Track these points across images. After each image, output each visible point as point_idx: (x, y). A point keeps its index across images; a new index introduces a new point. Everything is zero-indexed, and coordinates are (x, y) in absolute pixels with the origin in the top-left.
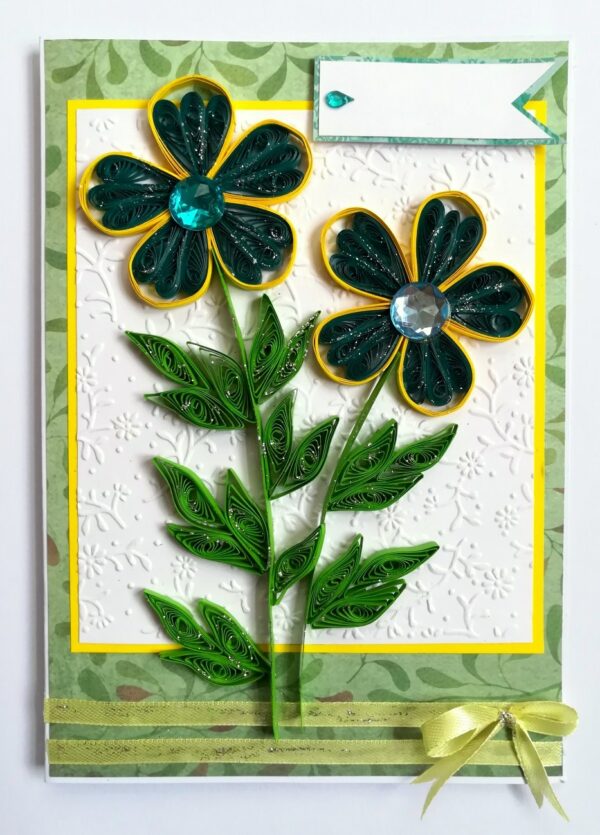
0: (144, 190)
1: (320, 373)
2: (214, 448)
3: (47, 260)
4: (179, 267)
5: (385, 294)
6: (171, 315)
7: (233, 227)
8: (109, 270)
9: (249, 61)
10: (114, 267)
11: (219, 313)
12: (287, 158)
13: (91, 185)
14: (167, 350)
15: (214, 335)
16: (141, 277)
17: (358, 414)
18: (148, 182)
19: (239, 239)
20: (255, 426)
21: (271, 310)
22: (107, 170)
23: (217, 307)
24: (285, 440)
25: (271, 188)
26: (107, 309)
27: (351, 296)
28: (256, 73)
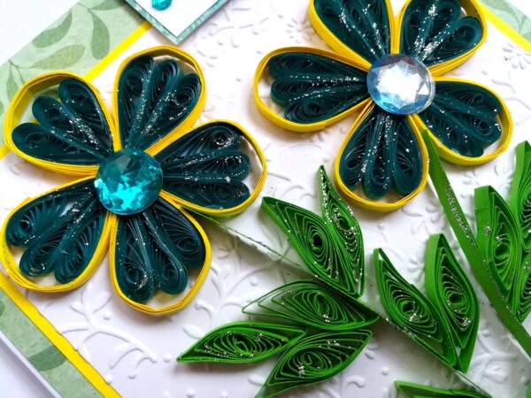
0: (71, 219)
1: (377, 215)
2: (360, 379)
3: (39, 369)
4: (168, 252)
5: (359, 99)
6: (200, 302)
7: (179, 170)
8: (107, 319)
10: (108, 312)
11: (240, 256)
12: (170, 78)
13: (17, 260)
14: (230, 337)
15: (255, 279)
16: (141, 295)
17: (444, 216)
18: (68, 208)
19: (195, 176)
22: (21, 233)
23: (233, 252)
24: (418, 303)
25: (180, 109)
26: (139, 355)
27: (330, 130)
28: (78, 44)
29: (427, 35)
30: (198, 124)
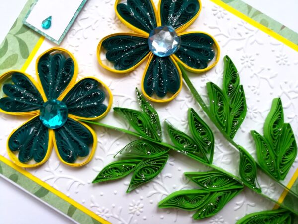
0: (34, 134)
1: (164, 105)
2: (169, 175)
3: (40, 197)
4: (77, 140)
5: (146, 53)
6: (97, 157)
7: (74, 104)
8: (61, 172)
9: (7, 53)
10: (61, 169)
11: (109, 134)
12: (59, 62)
13: (17, 157)
14: (112, 169)
15: (118, 142)
16: (71, 160)
17: (194, 98)
18: (32, 130)
19: (81, 105)
20: (172, 150)
21: (122, 110)
22: (15, 145)
23: (106, 133)
24: (186, 140)
25: (68, 76)
26: (77, 184)
27: (137, 69)
28: (14, 53)
29: (173, 13)
30: (78, 80)
